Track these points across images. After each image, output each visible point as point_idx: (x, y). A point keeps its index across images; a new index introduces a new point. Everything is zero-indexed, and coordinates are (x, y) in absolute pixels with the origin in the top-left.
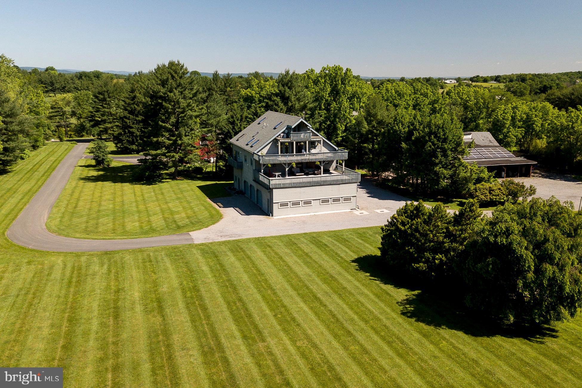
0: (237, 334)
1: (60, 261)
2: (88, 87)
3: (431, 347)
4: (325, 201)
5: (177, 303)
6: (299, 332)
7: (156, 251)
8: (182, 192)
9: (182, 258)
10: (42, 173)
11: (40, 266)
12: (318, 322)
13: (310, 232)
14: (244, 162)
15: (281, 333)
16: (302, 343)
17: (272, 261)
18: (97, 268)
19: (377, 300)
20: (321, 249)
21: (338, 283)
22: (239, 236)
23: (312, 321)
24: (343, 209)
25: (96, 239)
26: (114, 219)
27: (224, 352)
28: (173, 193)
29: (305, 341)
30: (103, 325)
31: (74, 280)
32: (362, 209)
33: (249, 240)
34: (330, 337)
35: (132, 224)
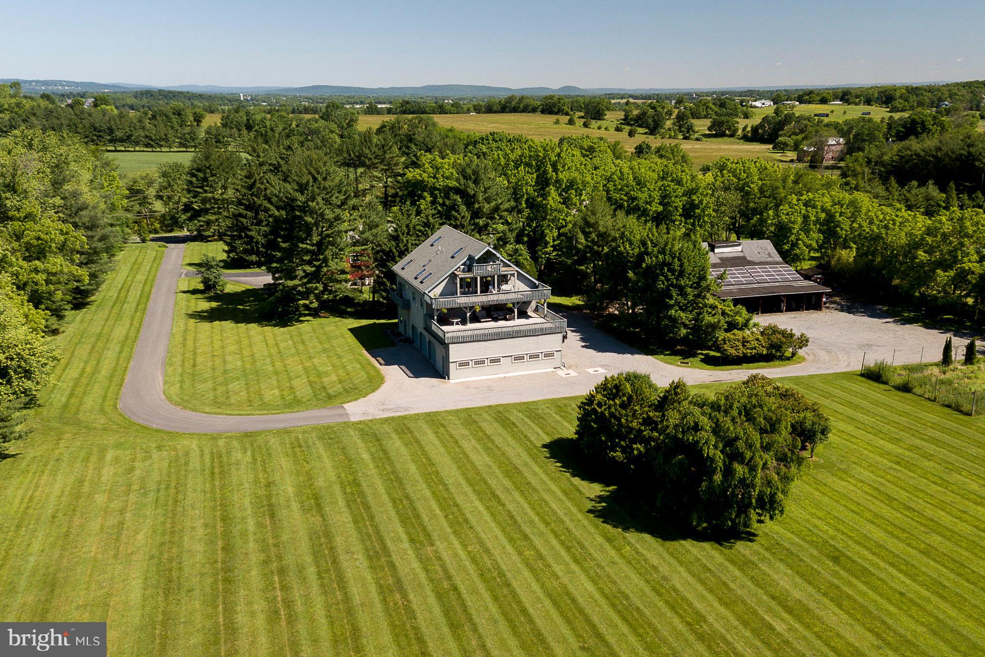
0: (404, 537)
1: (194, 445)
2: (166, 136)
3: (612, 552)
4: (519, 358)
5: (337, 500)
6: (472, 535)
7: (305, 432)
8: (329, 339)
9: (337, 442)
10: (134, 305)
11: (173, 453)
12: (493, 525)
13: (496, 404)
14: (411, 300)
15: (452, 536)
16: (473, 547)
17: (445, 446)
18: (239, 456)
19: (564, 498)
20: (507, 430)
21: (522, 476)
22: (406, 410)
23: (487, 522)
24: (543, 368)
25: (230, 415)
26: (246, 384)
27: (390, 556)
28: (316, 340)
29: (477, 546)
30: (260, 525)
31: (217, 470)
32: (570, 367)
33: (417, 417)
34: (505, 541)
35: (271, 394)
